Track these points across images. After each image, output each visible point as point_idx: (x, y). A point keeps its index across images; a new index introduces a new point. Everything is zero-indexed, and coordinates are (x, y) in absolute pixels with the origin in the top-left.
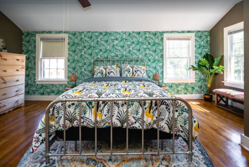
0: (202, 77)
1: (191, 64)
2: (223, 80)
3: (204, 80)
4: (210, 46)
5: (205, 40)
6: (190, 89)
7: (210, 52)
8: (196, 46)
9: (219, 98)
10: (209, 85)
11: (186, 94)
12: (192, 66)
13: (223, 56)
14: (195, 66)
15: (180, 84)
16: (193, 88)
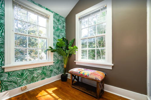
0: (59, 59)
1: (50, 46)
2: (75, 60)
3: (61, 61)
4: (66, 32)
5: (62, 25)
6: (49, 72)
7: (66, 37)
8: (54, 28)
9: (73, 78)
10: (65, 66)
11: (43, 79)
12: (51, 47)
13: (75, 40)
14: (53, 47)
15: (35, 69)
16: (51, 70)
